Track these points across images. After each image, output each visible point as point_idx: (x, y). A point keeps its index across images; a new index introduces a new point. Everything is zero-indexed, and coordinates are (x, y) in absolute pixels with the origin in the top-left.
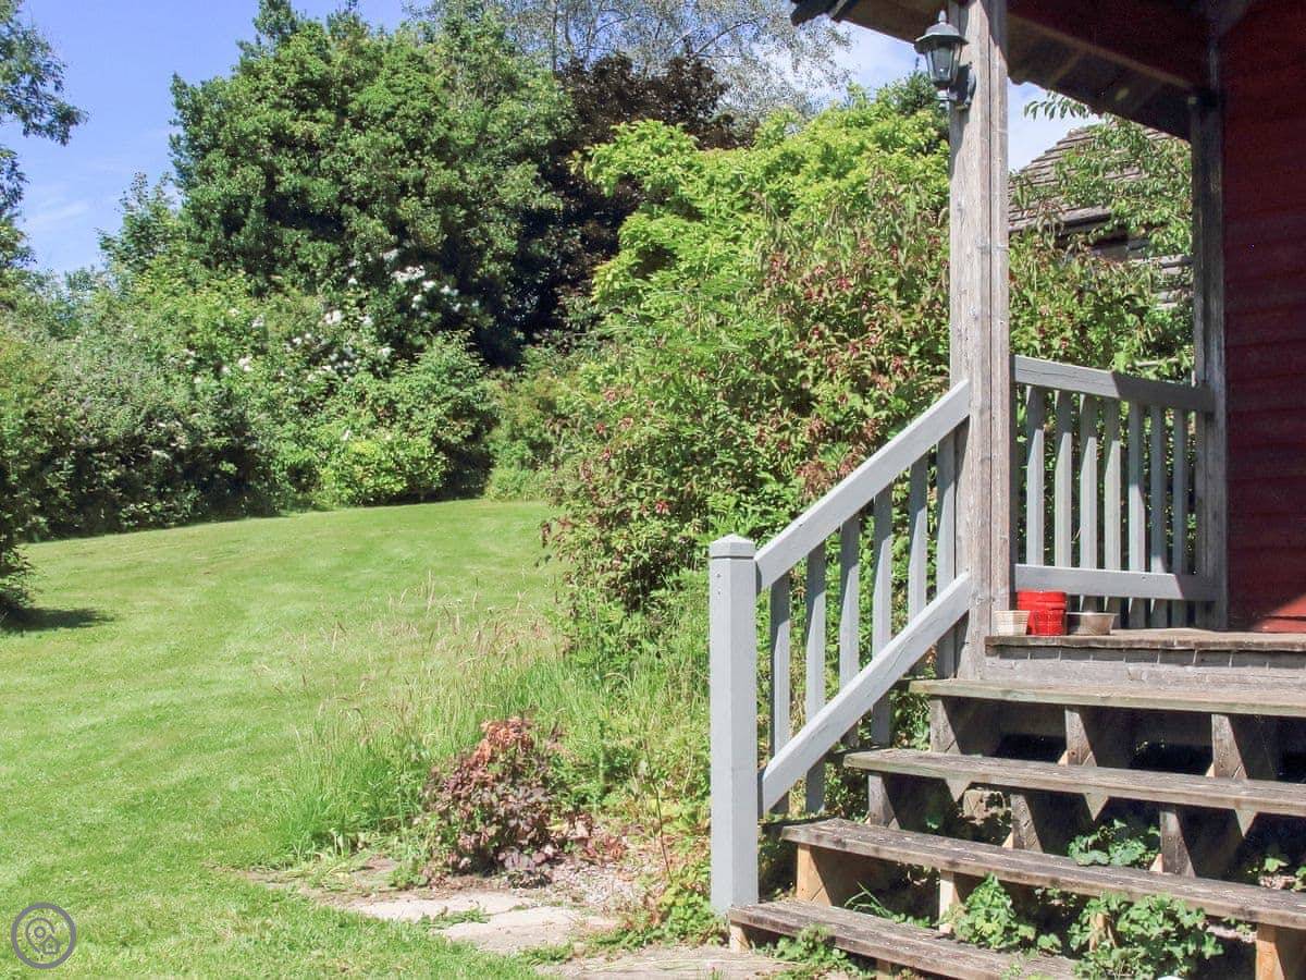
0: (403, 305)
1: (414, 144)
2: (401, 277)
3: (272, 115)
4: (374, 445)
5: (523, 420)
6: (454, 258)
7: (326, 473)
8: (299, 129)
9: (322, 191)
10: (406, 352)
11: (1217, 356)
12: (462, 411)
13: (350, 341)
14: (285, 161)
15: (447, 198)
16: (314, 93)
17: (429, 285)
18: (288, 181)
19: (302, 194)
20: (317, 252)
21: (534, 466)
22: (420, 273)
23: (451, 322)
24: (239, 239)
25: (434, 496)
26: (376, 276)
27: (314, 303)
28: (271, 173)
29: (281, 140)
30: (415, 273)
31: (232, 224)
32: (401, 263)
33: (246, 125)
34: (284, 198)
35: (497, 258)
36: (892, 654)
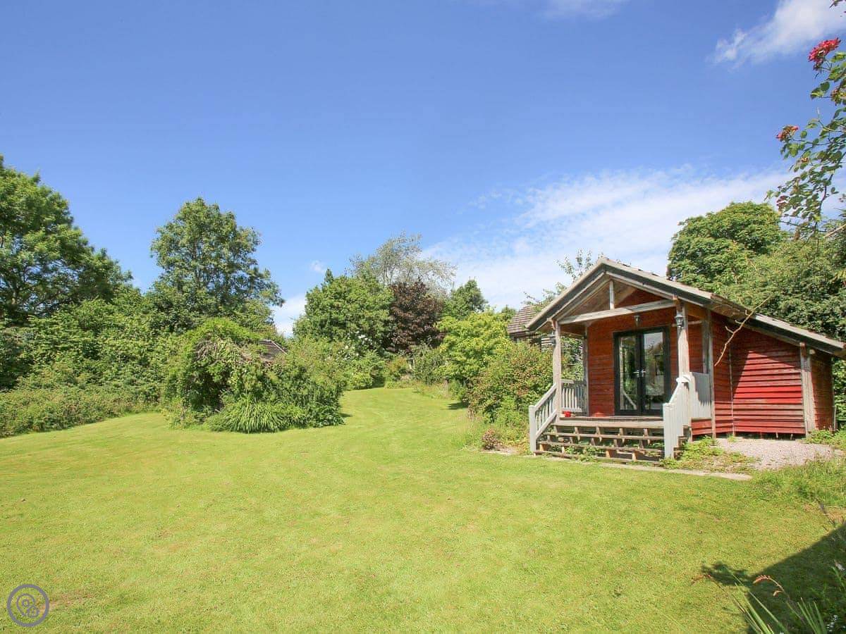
0: (360, 344)
1: (362, 307)
2: (360, 337)
3: (330, 301)
4: (359, 376)
5: (393, 371)
6: (371, 333)
7: (349, 382)
8: (336, 304)
9: (341, 318)
10: (362, 355)
11: (587, 375)
12: (376, 368)
13: (350, 352)
14: (333, 311)
15: (370, 318)
16: (339, 295)
17: (366, 339)
18: (334, 316)
19: (337, 319)
20: (341, 332)
21: (396, 381)
22: (364, 336)
23: (371, 348)
24: (324, 329)
25: (370, 387)
26: (354, 337)
27: (342, 344)
28: (331, 313)
29: (332, 306)
30: (363, 336)
31: (322, 326)
32: (360, 334)
33: (325, 303)
34: (333, 319)
35: (380, 332)
36: (548, 420)
